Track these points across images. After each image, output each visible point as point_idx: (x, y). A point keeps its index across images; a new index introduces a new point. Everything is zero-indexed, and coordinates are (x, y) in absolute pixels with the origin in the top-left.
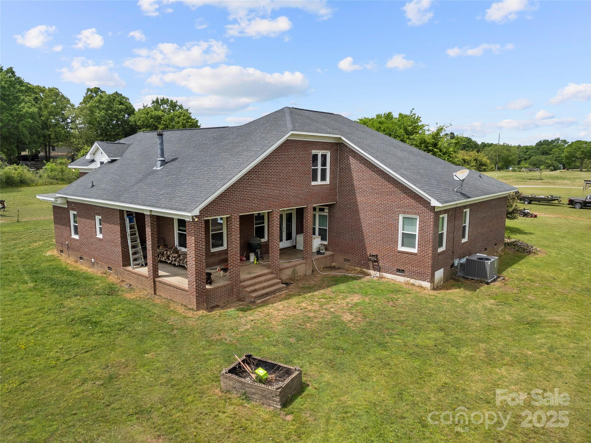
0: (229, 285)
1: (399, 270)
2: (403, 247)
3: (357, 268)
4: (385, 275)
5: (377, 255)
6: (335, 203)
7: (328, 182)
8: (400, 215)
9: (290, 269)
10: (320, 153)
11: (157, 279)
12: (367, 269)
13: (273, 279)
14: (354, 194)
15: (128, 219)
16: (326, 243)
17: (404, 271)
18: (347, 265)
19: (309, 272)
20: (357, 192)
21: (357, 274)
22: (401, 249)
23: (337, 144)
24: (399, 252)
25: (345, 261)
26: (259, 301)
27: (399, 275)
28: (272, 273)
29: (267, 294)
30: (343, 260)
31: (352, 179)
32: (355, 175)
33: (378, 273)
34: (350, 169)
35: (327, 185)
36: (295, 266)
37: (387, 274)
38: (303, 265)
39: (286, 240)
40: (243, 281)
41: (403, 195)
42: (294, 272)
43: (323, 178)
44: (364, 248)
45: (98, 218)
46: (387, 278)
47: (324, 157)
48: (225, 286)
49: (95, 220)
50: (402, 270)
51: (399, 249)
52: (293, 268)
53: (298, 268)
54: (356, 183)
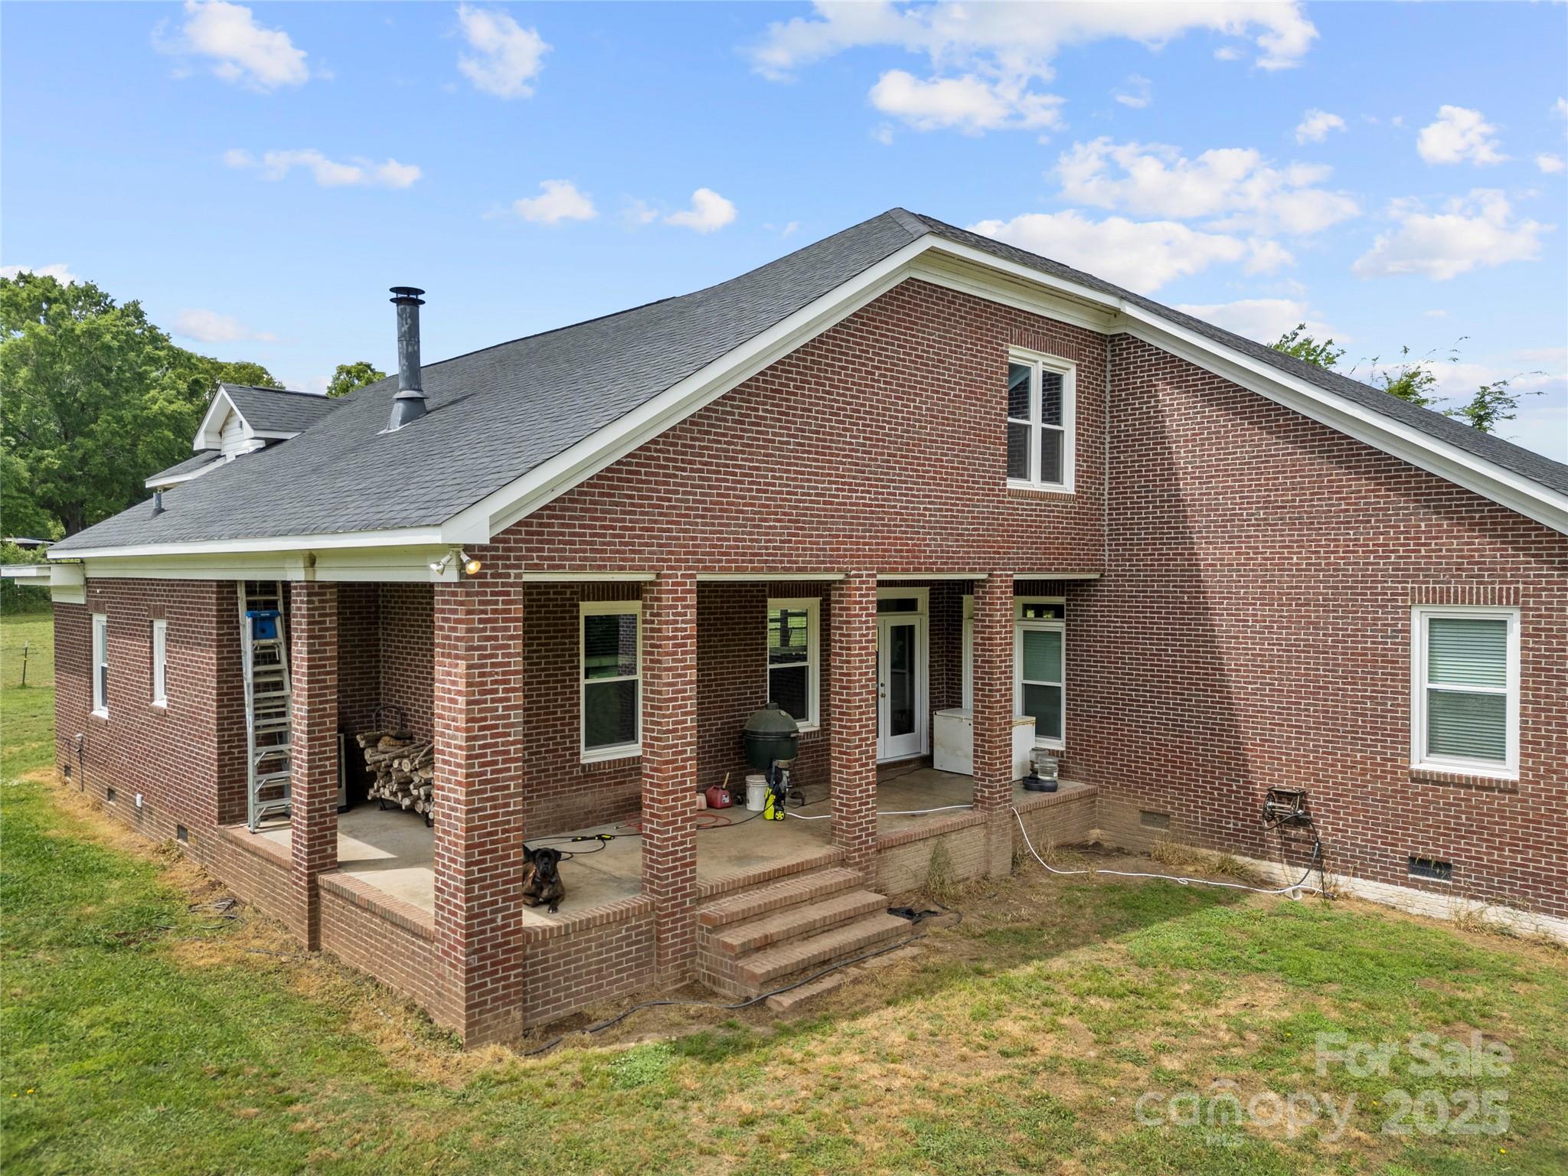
0: (641, 912)
1: (1424, 862)
2: (1434, 758)
3: (1204, 852)
4: (1344, 883)
5: (1304, 794)
6: (1096, 576)
7: (1068, 485)
8: (1415, 613)
9: (920, 845)
10: (1038, 363)
11: (324, 878)
12: (1253, 856)
13: (849, 887)
14: (1183, 536)
15: (249, 620)
16: (1058, 745)
17: (1448, 866)
18: (1158, 839)
19: (1000, 866)
20: (1198, 523)
21: (1211, 876)
22: (1423, 761)
23: (1101, 338)
24: (1420, 778)
25: (1143, 821)
26: (787, 1000)
27: (1425, 886)
28: (843, 862)
29: (824, 963)
30: (1139, 815)
31: (1170, 474)
32: (1182, 457)
33: (1314, 875)
34: (1160, 437)
35: (1067, 498)
36: (942, 834)
37: (1359, 880)
38: (975, 830)
39: (893, 734)
40: (712, 897)
41: (1424, 521)
42: (940, 861)
43: (1051, 471)
44: (1236, 761)
45: (160, 626)
46: (1360, 899)
47: (1052, 382)
48: (622, 918)
49: (151, 637)
50: (1438, 864)
51: (1415, 766)
52: (933, 842)
53: (953, 842)
54: (1189, 488)
